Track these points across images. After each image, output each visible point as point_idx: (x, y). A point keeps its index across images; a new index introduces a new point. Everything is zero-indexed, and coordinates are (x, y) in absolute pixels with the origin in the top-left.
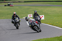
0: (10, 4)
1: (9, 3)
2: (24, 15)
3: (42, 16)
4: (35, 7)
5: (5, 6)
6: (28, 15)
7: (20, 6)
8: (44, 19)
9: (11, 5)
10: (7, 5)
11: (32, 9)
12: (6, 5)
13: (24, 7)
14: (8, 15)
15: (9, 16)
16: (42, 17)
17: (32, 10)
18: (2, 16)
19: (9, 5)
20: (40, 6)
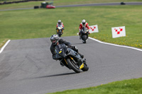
0: (47, 4)
3: (121, 28)
4: (103, 9)
5: (36, 7)
8: (124, 35)
9: (49, 6)
10: (40, 5)
11: (98, 14)
13: (79, 9)
14: (42, 28)
15: (44, 30)
16: (121, 30)
18: (30, 32)
19: (44, 6)
20: (116, 6)
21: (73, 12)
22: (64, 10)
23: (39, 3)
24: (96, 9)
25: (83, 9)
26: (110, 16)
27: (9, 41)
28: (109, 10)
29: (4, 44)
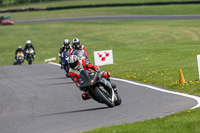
2: (50, 52)
3: (107, 52)
8: (112, 62)
9: (5, 21)
16: (107, 55)
21: (39, 29)
22: (26, 27)
24: (70, 26)
25: (54, 26)
26: (90, 35)
28: (90, 27)
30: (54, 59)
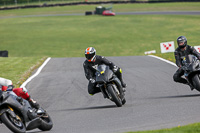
0: (104, 9)
1: (100, 7)
2: (149, 45)
4: (182, 20)
5: (88, 13)
6: (162, 44)
7: (136, 14)
9: (106, 12)
11: (174, 26)
12: (89, 11)
13: (149, 18)
17: (174, 29)
19: (99, 12)
21: (140, 21)
22: (127, 19)
23: (92, 8)
24: (171, 20)
25: (155, 19)
26: (191, 30)
27: (49, 59)
28: (191, 21)
29: (42, 63)
30: (154, 52)
